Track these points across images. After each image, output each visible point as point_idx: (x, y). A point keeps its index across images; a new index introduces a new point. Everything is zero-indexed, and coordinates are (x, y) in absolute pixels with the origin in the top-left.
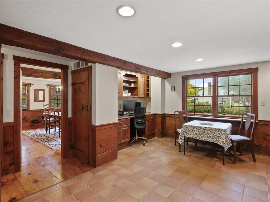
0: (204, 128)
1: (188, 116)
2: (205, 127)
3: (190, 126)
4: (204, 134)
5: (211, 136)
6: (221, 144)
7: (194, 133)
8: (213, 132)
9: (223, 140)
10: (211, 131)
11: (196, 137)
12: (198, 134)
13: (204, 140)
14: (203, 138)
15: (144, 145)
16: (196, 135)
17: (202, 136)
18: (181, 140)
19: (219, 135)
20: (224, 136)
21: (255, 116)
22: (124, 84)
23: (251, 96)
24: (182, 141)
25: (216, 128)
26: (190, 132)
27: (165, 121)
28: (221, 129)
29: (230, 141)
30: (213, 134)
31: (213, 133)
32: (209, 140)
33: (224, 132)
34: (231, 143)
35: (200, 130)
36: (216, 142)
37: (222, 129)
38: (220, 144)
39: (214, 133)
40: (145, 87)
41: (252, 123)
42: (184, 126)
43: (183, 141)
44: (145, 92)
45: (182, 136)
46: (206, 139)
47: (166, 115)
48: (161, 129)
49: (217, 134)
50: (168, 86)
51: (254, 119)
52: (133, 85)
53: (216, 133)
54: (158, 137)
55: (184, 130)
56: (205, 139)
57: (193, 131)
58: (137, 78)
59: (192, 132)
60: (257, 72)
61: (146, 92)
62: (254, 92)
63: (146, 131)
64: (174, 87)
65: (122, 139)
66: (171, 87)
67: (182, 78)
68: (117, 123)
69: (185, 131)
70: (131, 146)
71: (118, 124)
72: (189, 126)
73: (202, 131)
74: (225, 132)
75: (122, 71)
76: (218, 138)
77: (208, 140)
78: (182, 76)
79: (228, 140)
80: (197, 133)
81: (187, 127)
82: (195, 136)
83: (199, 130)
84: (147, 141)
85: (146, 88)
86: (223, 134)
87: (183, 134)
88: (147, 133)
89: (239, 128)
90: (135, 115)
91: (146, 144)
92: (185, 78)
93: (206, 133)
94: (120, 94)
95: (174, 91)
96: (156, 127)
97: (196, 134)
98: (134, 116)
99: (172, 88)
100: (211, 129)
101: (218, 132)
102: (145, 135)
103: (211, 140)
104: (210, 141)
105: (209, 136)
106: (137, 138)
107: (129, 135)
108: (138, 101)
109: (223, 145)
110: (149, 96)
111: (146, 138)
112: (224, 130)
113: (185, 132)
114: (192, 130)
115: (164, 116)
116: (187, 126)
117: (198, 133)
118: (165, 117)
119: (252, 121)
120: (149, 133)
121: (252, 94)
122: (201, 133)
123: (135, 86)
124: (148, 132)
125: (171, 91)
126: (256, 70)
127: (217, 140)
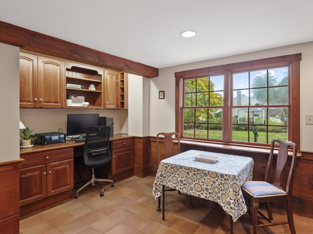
0: (196, 170)
1: (181, 141)
2: (198, 170)
3: (172, 165)
4: (195, 182)
5: (207, 187)
6: (226, 207)
7: (179, 179)
8: (212, 180)
9: (228, 199)
10: (208, 177)
11: (181, 189)
12: (184, 182)
13: (196, 196)
14: (194, 191)
15: (101, 195)
16: (182, 184)
17: (192, 186)
18: (157, 191)
19: (222, 186)
20: (231, 190)
21: (296, 147)
22: (68, 84)
23: (289, 106)
24: (159, 193)
25: (217, 171)
26: (171, 177)
27: (151, 149)
28: (226, 175)
29: (243, 202)
30: (212, 185)
31: (212, 183)
32: (205, 195)
33: (232, 183)
34: (246, 207)
35: (188, 174)
36: (217, 200)
37: (229, 176)
38: (224, 208)
39: (214, 182)
40: (117, 93)
41: (290, 158)
42: (162, 164)
43: (161, 193)
44: (117, 100)
45: (158, 183)
46: (200, 193)
47: (151, 140)
48: (142, 163)
49: (219, 185)
50: (154, 90)
51: (294, 150)
52: (92, 88)
53: (217, 183)
54: (138, 175)
55: (162, 173)
56: (198, 193)
57: (177, 176)
58: (101, 75)
59: (174, 178)
60: (299, 62)
61: (120, 101)
62: (294, 99)
63: (114, 166)
64: (164, 92)
65: (50, 187)
66: (159, 92)
67: (175, 77)
68: (19, 162)
69: (164, 174)
70: (76, 198)
71: (20, 165)
72: (170, 165)
73: (192, 176)
74: (235, 181)
75: (63, 61)
76: (221, 193)
77: (202, 197)
78: (175, 73)
79: (240, 199)
80: (183, 179)
81: (166, 167)
82: (179, 186)
83: (186, 175)
84: (113, 186)
85: (120, 93)
86: (229, 185)
87: (160, 180)
88: (114, 171)
89: (267, 165)
90: (86, 141)
91: (106, 194)
92: (181, 76)
93: (199, 182)
94: (58, 103)
95: (164, 98)
96: (135, 159)
97: (181, 181)
98: (84, 143)
99: (161, 93)
100: (207, 173)
101: (221, 182)
102: (111, 174)
103: (209, 195)
104: (206, 197)
105: (204, 187)
106: (92, 181)
107: (70, 178)
108: (101, 116)
109: (229, 210)
110: (124, 108)
111: (112, 181)
112: (232, 177)
113: (164, 177)
114: (175, 174)
115: (148, 141)
116: (166, 165)
117: (185, 180)
118: (150, 141)
119: (290, 153)
120: (120, 171)
121: (290, 103)
122: (190, 181)
123: (96, 90)
124: (118, 168)
125: (160, 99)
126: (298, 57)
127: (218, 198)
